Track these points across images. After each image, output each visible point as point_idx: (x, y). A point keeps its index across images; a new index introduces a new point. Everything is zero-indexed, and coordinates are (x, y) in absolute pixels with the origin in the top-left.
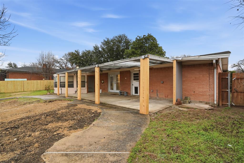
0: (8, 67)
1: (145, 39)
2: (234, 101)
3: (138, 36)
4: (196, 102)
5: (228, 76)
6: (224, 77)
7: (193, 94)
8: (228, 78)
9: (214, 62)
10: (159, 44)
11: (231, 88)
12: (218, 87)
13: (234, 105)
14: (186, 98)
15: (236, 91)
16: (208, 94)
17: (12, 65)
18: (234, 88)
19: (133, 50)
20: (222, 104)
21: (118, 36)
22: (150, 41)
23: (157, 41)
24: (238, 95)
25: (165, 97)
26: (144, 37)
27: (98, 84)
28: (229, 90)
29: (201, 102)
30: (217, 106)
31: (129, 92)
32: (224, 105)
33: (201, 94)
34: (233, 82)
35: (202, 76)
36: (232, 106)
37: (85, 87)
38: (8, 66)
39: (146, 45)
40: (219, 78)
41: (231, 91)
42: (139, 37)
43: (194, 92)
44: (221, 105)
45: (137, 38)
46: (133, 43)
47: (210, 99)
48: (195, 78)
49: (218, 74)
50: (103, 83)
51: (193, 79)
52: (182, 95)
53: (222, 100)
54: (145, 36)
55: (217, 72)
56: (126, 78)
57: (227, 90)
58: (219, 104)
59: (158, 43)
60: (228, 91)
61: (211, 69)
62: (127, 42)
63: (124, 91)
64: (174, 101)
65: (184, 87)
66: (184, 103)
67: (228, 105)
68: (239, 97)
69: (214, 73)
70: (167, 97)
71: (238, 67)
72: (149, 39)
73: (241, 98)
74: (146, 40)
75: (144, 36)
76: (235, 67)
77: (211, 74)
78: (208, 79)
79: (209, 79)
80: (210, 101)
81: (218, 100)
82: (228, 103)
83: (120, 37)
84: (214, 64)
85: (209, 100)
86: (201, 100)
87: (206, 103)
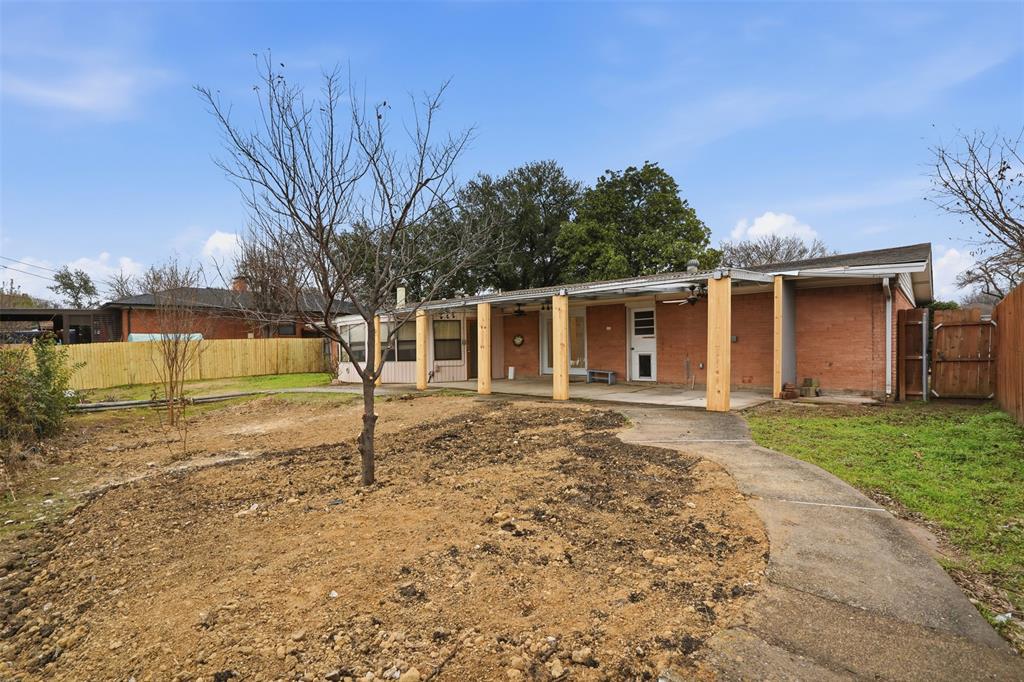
0: (57, 288)
1: (632, 179)
2: (937, 385)
3: (607, 172)
4: (837, 393)
5: (921, 320)
6: (912, 322)
7: (828, 371)
8: (921, 325)
9: (886, 282)
10: (686, 201)
11: (929, 352)
12: (895, 349)
13: (937, 395)
14: (808, 383)
15: (942, 358)
16: (868, 369)
17: (74, 279)
18: (938, 350)
19: (593, 224)
20: (907, 395)
21: (527, 168)
22: (651, 187)
23: (678, 189)
24: (946, 370)
25: (743, 382)
26: (631, 173)
27: (564, 342)
28: (924, 357)
29: (850, 392)
30: (892, 399)
31: (621, 371)
32: (911, 398)
33: (851, 368)
34: (935, 334)
35: (852, 319)
36: (932, 398)
37: (460, 359)
38: (58, 284)
39: (636, 203)
40: (898, 325)
41: (930, 359)
42: (612, 173)
43: (830, 365)
44: (902, 396)
45: (603, 178)
46: (587, 195)
47: (875, 382)
48: (833, 325)
49: (896, 313)
50: (519, 346)
51: (828, 328)
52: (796, 373)
53: (908, 384)
54: (635, 169)
55: (893, 307)
56: (609, 328)
57: (921, 357)
58: (898, 395)
59: (681, 196)
60: (922, 360)
61: (879, 301)
62: (564, 193)
63: (603, 368)
64: (777, 389)
65: (801, 350)
66: (802, 396)
67: (922, 395)
68: (951, 374)
69: (885, 312)
70: (750, 381)
71: (983, 283)
72: (647, 182)
73: (955, 377)
74: (638, 186)
75: (631, 169)
76: (970, 282)
77: (877, 313)
78: (870, 327)
79: (873, 328)
80: (875, 389)
81: (895, 385)
82: (922, 390)
83: (535, 171)
84: (886, 287)
85: (872, 386)
86: (849, 388)
87: (865, 395)
